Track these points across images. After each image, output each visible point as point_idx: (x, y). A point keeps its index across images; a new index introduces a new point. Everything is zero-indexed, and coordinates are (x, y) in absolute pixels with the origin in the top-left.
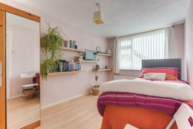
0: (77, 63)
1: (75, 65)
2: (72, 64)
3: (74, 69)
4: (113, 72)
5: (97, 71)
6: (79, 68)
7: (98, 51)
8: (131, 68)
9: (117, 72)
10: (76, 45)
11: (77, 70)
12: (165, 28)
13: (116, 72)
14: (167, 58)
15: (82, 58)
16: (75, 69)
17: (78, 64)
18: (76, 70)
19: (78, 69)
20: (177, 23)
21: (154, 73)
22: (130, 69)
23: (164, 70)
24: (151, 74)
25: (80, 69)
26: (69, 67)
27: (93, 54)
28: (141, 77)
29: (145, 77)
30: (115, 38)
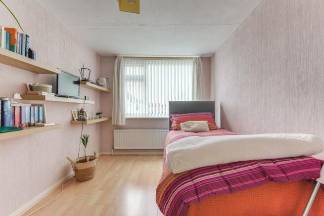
0: (33, 105)
1: (27, 109)
2: (17, 105)
3: (23, 123)
4: (113, 124)
5: (86, 123)
6: (41, 118)
7: (86, 77)
8: (145, 114)
9: (122, 123)
10: (30, 50)
11: (34, 125)
12: (192, 58)
13: (120, 124)
14: (195, 100)
15: (50, 90)
16: (28, 121)
17: (36, 108)
18: (30, 125)
19: (38, 122)
20: (205, 55)
21: (195, 122)
22: (144, 116)
23: (201, 116)
24: (191, 123)
25: (44, 122)
26: (8, 116)
27: (72, 82)
28: (176, 130)
29: (182, 128)
30: (116, 57)
